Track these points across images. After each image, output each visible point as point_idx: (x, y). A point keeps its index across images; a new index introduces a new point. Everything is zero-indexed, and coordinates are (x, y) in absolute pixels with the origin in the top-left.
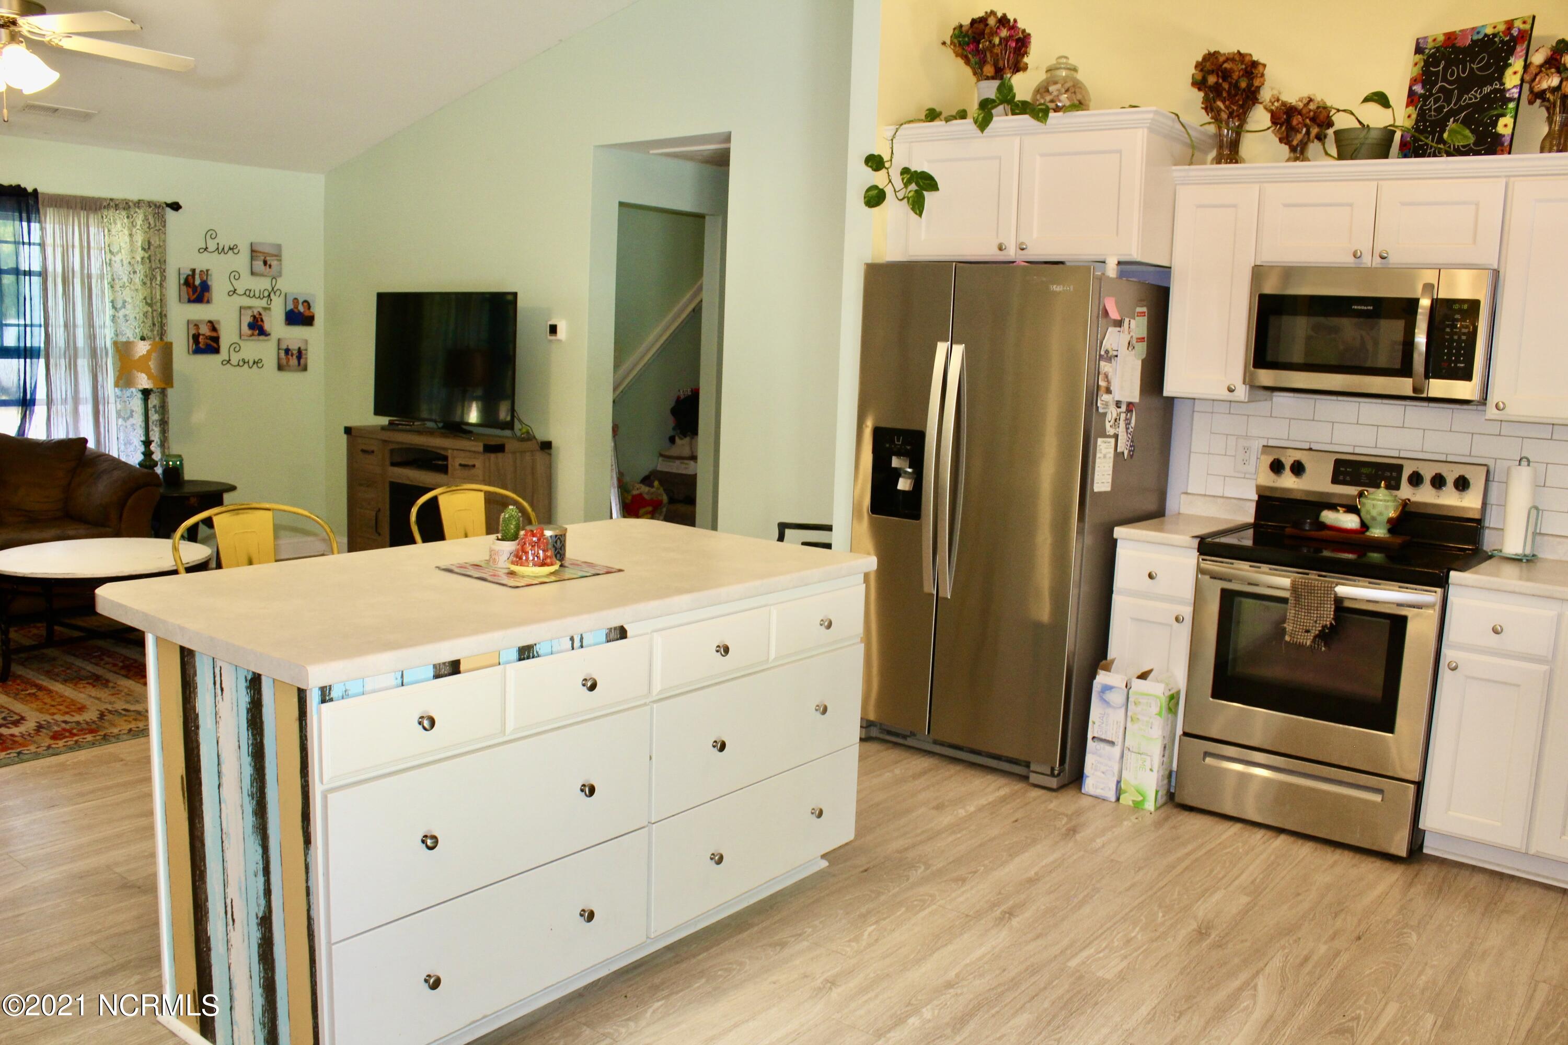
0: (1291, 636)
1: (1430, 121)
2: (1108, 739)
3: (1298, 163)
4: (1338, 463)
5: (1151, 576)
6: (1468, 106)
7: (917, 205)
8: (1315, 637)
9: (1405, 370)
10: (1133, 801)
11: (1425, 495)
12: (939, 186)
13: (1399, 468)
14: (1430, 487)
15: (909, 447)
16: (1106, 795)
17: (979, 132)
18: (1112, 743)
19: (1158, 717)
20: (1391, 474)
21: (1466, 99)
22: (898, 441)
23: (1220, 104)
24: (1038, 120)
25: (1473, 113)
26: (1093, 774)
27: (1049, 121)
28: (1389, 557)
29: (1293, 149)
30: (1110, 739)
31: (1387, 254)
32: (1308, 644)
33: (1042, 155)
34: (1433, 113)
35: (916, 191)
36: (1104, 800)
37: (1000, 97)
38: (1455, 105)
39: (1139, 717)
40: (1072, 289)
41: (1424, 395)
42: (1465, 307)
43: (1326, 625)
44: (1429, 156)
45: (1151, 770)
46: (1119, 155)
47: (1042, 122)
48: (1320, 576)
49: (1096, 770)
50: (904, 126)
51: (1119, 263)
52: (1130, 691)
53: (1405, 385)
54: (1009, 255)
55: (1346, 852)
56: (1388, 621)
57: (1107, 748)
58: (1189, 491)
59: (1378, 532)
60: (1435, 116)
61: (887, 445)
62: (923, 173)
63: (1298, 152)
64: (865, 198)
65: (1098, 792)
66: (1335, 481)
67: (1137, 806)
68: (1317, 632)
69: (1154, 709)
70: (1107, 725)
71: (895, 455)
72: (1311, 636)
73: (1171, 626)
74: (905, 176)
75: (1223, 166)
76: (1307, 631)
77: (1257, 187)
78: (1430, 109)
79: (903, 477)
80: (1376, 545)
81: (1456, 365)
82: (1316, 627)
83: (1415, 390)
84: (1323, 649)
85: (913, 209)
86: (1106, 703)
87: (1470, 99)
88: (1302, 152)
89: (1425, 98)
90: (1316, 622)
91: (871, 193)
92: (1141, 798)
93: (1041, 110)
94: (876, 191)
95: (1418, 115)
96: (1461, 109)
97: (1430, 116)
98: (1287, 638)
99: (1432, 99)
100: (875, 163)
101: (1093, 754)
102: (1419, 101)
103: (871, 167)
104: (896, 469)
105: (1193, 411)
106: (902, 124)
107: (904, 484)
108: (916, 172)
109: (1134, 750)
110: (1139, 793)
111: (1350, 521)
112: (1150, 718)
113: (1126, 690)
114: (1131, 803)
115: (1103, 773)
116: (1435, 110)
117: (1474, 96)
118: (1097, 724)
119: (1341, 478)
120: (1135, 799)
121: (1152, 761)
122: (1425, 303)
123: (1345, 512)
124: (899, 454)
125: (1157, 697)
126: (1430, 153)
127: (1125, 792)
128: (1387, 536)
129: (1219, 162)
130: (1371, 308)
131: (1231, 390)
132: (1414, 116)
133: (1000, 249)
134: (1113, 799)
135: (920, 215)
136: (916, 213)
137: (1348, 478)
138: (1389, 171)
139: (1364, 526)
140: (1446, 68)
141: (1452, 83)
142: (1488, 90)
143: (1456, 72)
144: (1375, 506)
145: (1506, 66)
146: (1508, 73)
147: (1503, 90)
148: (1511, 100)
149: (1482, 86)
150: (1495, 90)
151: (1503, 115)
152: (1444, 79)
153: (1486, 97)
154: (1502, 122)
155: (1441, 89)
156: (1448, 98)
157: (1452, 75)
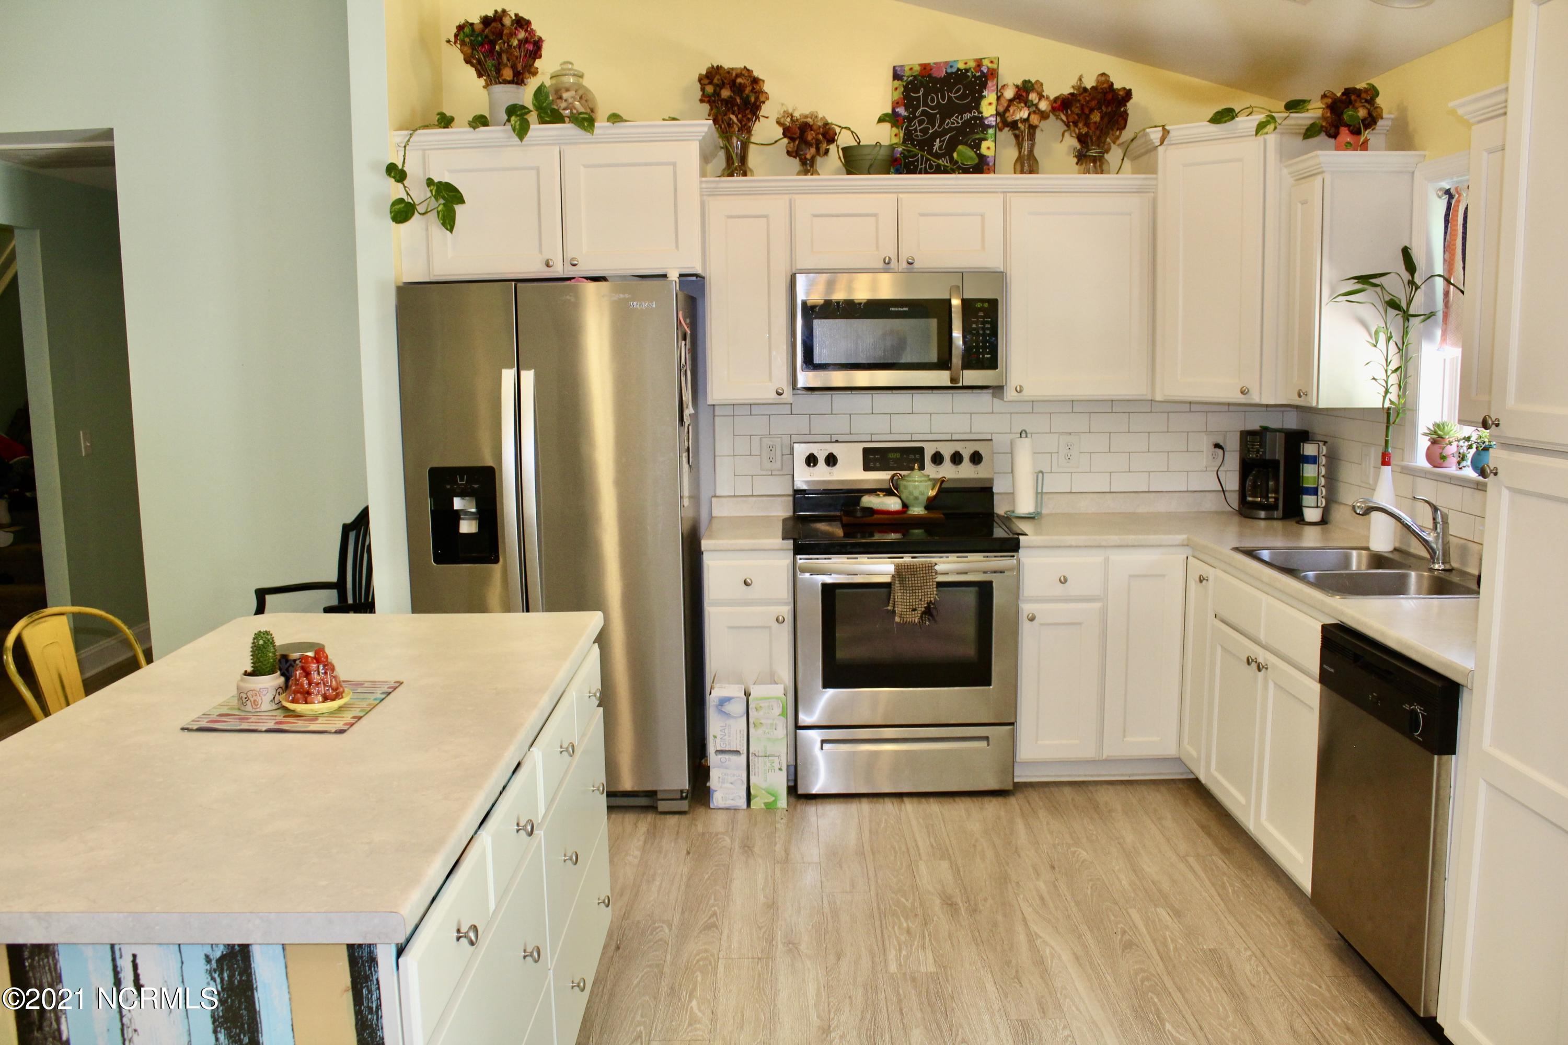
0: (900, 617)
1: (917, 140)
2: (732, 749)
3: (809, 177)
4: (866, 451)
5: (746, 583)
6: (951, 129)
7: (448, 221)
8: (923, 613)
9: (943, 363)
10: (766, 804)
11: (948, 471)
12: (465, 198)
13: (921, 451)
14: (950, 464)
15: (476, 486)
16: (738, 804)
17: (518, 139)
18: (737, 752)
19: (782, 717)
20: (915, 456)
21: (948, 123)
22: (462, 480)
23: (733, 117)
24: (585, 130)
25: (956, 136)
26: (721, 787)
27: (596, 131)
28: (929, 532)
29: (803, 162)
30: (735, 749)
31: (914, 260)
32: (916, 621)
33: (586, 166)
34: (919, 134)
35: (444, 204)
36: (735, 809)
37: (536, 104)
38: (939, 127)
39: (762, 721)
40: (654, 306)
41: (960, 384)
42: (986, 305)
43: (931, 601)
44: (920, 173)
45: (780, 769)
46: (671, 168)
47: (589, 132)
48: (913, 558)
49: (723, 782)
50: (419, 132)
51: (681, 275)
52: (750, 698)
53: (941, 377)
54: (557, 272)
55: (932, 800)
56: (976, 589)
57: (734, 758)
58: (717, 495)
59: (917, 510)
60: (921, 136)
61: (448, 487)
62: (447, 183)
63: (808, 166)
64: (391, 212)
65: (729, 803)
66: (867, 468)
67: (770, 808)
68: (923, 609)
69: (777, 711)
70: (729, 736)
71: (457, 496)
72: (918, 613)
73: (770, 628)
74: (432, 187)
75: (735, 178)
76: (914, 610)
77: (787, 197)
78: (916, 130)
79: (464, 519)
80: (917, 522)
81: (983, 356)
82: (921, 604)
83: (953, 380)
84: (927, 623)
85: (444, 224)
86: (727, 715)
87: (953, 123)
88: (812, 165)
89: (910, 120)
90: (921, 600)
91: (397, 207)
92: (772, 799)
93: (584, 119)
94: (403, 205)
95: (905, 134)
96: (945, 132)
97: (917, 136)
98: (897, 619)
99: (916, 121)
100: (396, 173)
101: (719, 767)
102: (905, 122)
103: (394, 177)
104: (457, 511)
105: (714, 416)
106: (417, 130)
107: (467, 527)
108: (440, 183)
109: (760, 754)
110: (771, 794)
111: (893, 504)
112: (774, 719)
113: (745, 698)
114: (763, 806)
115: (732, 783)
116: (921, 131)
117: (955, 121)
118: (719, 737)
119: (872, 465)
120: (767, 801)
121: (780, 760)
122: (956, 302)
123: (884, 495)
124: (462, 495)
125: (777, 699)
126: (921, 169)
127: (756, 797)
128: (926, 512)
129: (731, 175)
130: (907, 309)
131: (779, 394)
132: (902, 135)
133: (548, 265)
134: (745, 806)
135: (451, 231)
136: (447, 229)
137: (878, 465)
138: (908, 185)
139: (905, 506)
140: (925, 96)
141: (932, 108)
142: (967, 116)
143: (936, 99)
144: (916, 487)
145: (982, 97)
146: (984, 103)
147: (982, 119)
148: (990, 126)
149: (961, 114)
150: (975, 118)
151: (985, 139)
152: (925, 104)
153: (967, 123)
154: (984, 145)
155: (924, 113)
156: (932, 122)
157: (932, 101)
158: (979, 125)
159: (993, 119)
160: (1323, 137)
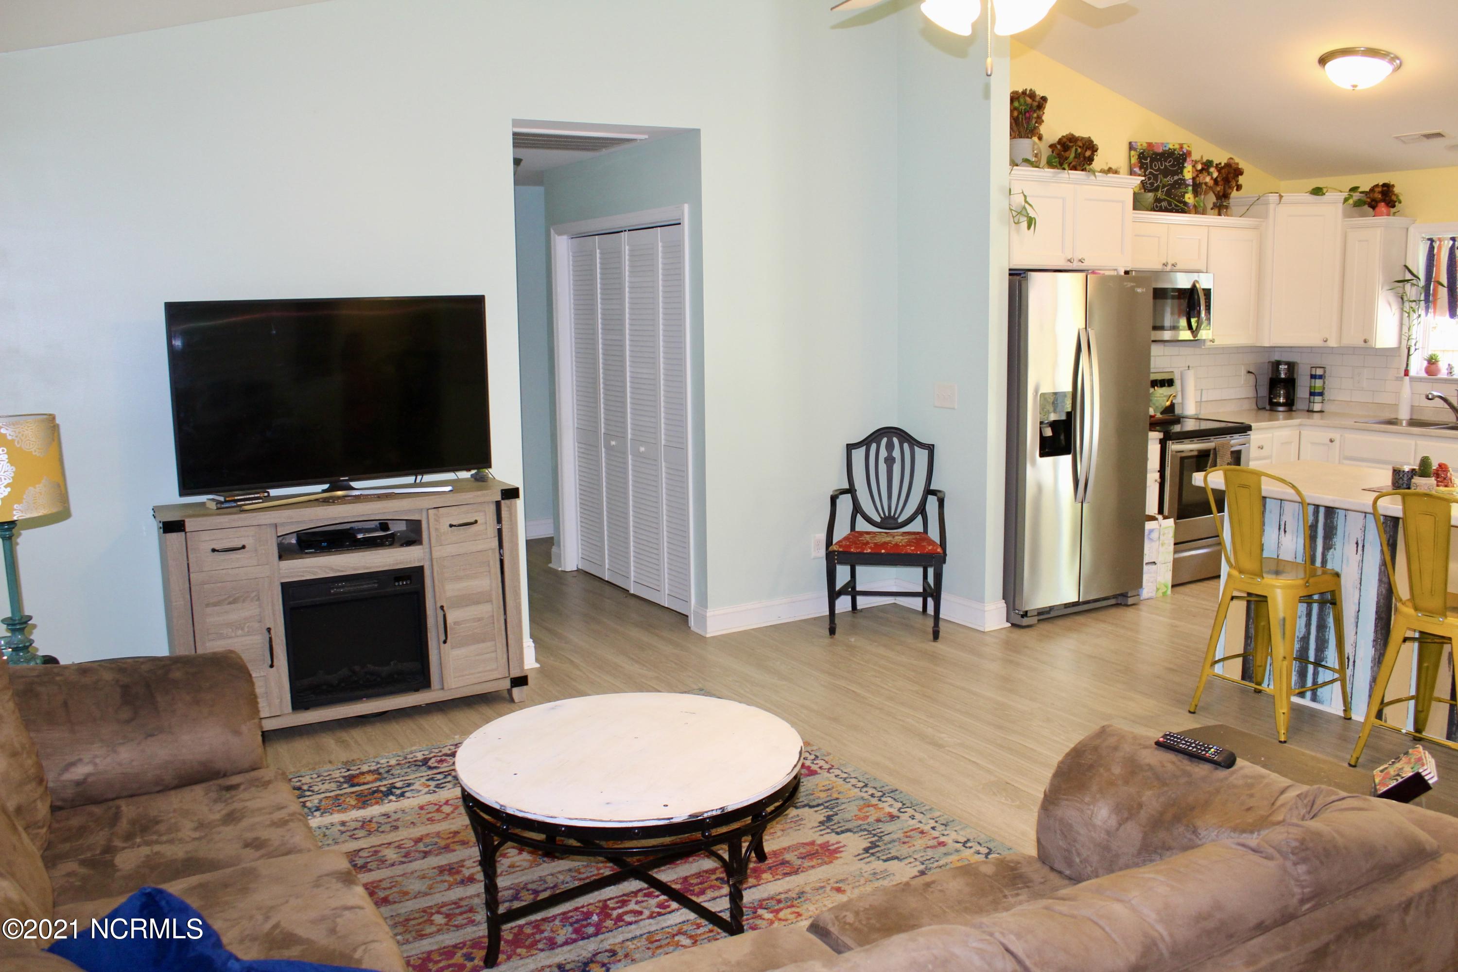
25: (1170, 189)
34: (1148, 185)
59: (1158, 415)
60: (1150, 187)
78: (1147, 183)
96: (1164, 187)
97: (1147, 187)
99: (1147, 177)
116: (1150, 184)
117: (1170, 180)
128: (1162, 415)
140: (1151, 162)
141: (1156, 171)
142: (1176, 178)
143: (1157, 165)
144: (1157, 400)
145: (1184, 167)
146: (1185, 171)
147: (1184, 180)
148: (1189, 185)
149: (1173, 176)
150: (1180, 179)
151: (1187, 193)
152: (1151, 168)
153: (1176, 182)
154: (1187, 196)
155: (1151, 173)
156: (1156, 179)
157: (1155, 166)
158: (1181, 183)
159: (1191, 181)
160: (1366, 207)
